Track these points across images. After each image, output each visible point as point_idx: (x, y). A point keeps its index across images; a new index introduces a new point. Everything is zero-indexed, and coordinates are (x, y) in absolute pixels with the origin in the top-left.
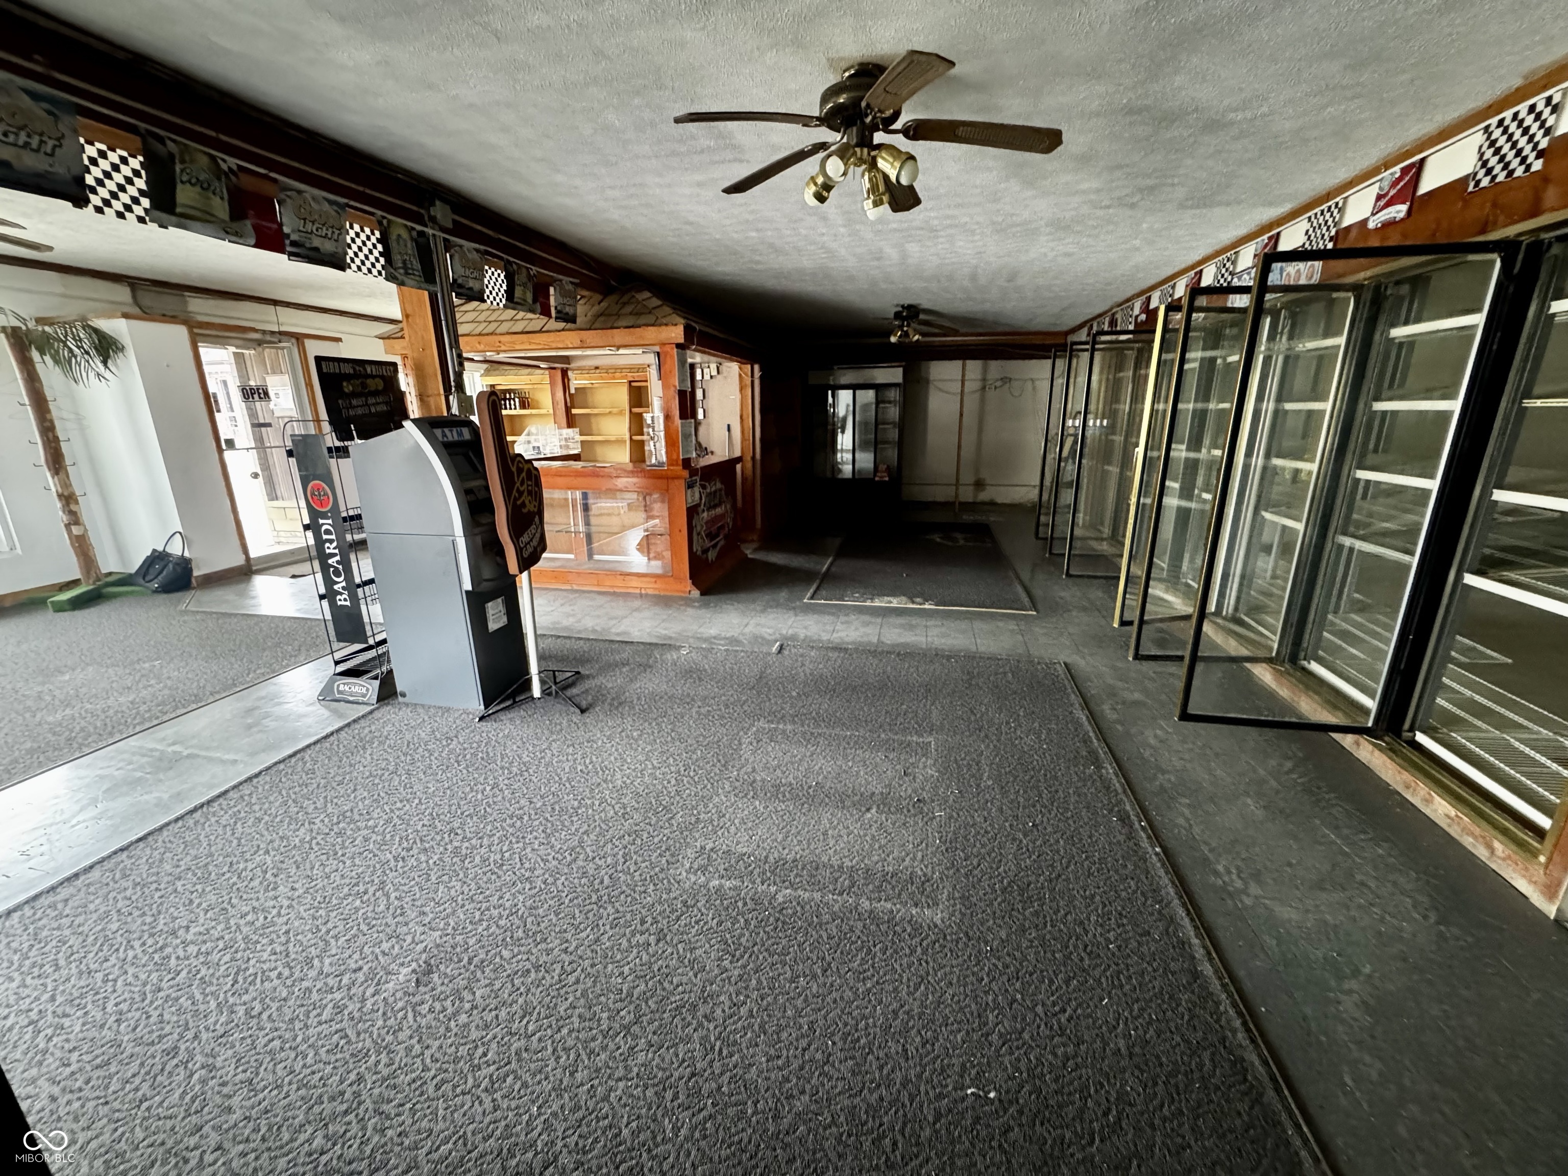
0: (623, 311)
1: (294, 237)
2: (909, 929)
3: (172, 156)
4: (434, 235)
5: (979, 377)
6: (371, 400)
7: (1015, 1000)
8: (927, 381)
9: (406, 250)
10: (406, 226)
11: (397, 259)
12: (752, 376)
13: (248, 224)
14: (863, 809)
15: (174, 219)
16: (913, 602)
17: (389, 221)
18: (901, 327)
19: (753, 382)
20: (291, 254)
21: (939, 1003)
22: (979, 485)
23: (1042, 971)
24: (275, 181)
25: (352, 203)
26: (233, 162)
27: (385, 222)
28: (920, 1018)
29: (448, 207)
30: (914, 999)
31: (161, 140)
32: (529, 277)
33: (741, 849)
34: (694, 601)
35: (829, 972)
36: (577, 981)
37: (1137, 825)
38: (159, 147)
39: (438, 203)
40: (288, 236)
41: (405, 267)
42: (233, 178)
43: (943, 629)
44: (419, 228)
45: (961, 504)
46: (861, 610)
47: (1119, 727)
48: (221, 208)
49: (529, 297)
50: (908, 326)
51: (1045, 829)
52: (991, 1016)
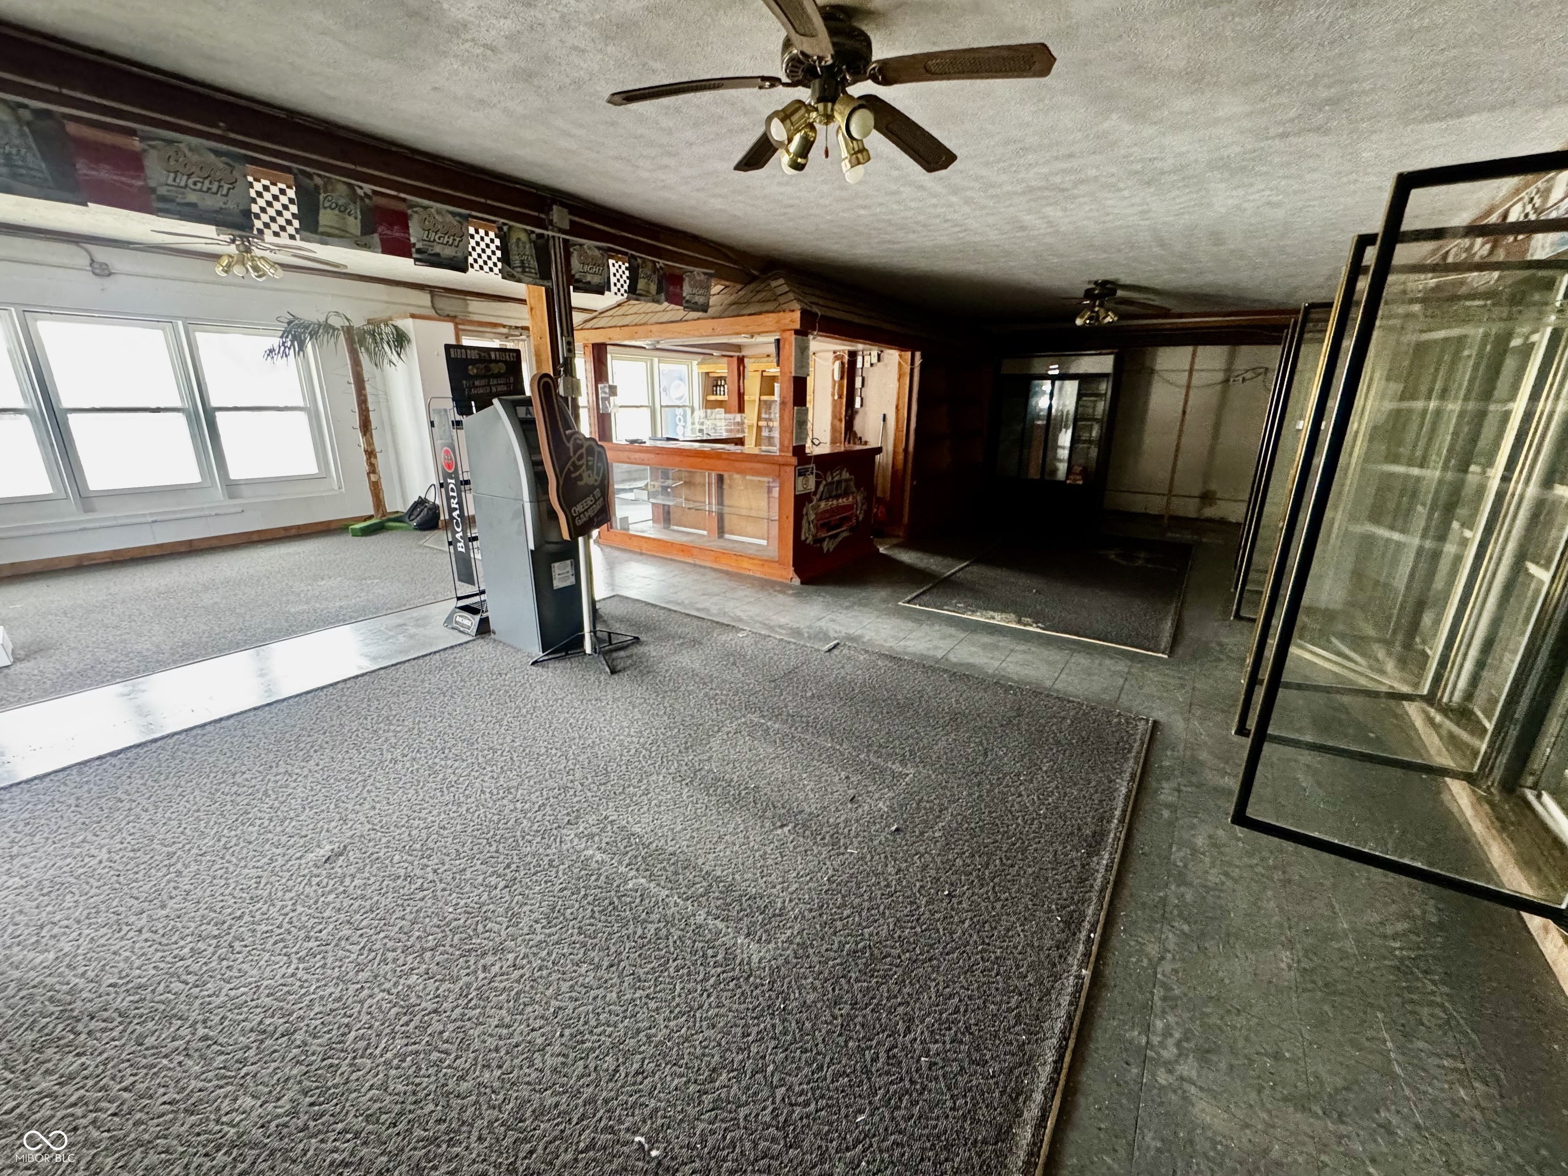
0: (755, 299)
1: (419, 246)
2: (720, 957)
3: (317, 187)
4: (553, 237)
5: (1223, 366)
6: (493, 382)
7: (763, 1070)
8: (1152, 371)
9: (524, 251)
10: (526, 230)
11: (516, 260)
12: (912, 363)
13: (376, 236)
14: (779, 824)
15: (317, 237)
16: (1019, 622)
17: (510, 228)
18: (1091, 308)
19: (912, 370)
20: (416, 260)
21: (686, 1040)
22: (1207, 498)
23: (818, 1053)
24: (404, 200)
25: (474, 213)
26: (368, 188)
27: (505, 228)
28: (656, 1046)
29: (565, 211)
30: (666, 1027)
31: (310, 176)
32: (655, 270)
33: (637, 829)
34: (791, 587)
35: (614, 968)
36: (422, 899)
37: (1083, 935)
38: (307, 181)
39: (555, 207)
40: (414, 244)
41: (523, 266)
42: (367, 201)
43: (1029, 657)
44: (538, 231)
45: (1173, 518)
46: (950, 621)
47: (1166, 814)
48: (354, 224)
49: (653, 288)
50: (1101, 306)
51: (960, 903)
52: (724, 1075)
